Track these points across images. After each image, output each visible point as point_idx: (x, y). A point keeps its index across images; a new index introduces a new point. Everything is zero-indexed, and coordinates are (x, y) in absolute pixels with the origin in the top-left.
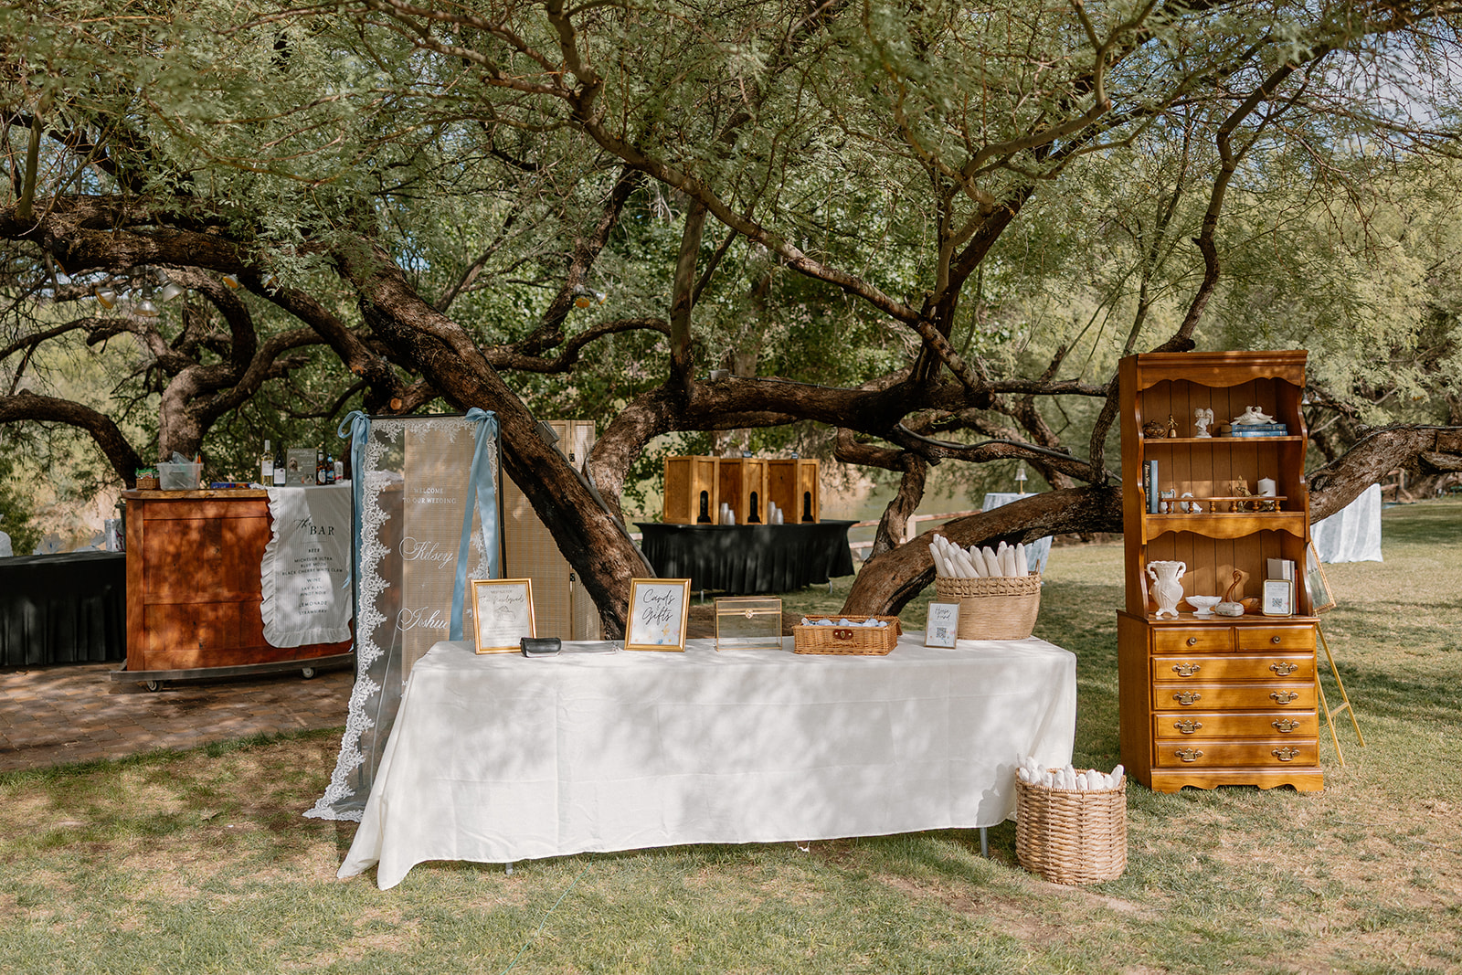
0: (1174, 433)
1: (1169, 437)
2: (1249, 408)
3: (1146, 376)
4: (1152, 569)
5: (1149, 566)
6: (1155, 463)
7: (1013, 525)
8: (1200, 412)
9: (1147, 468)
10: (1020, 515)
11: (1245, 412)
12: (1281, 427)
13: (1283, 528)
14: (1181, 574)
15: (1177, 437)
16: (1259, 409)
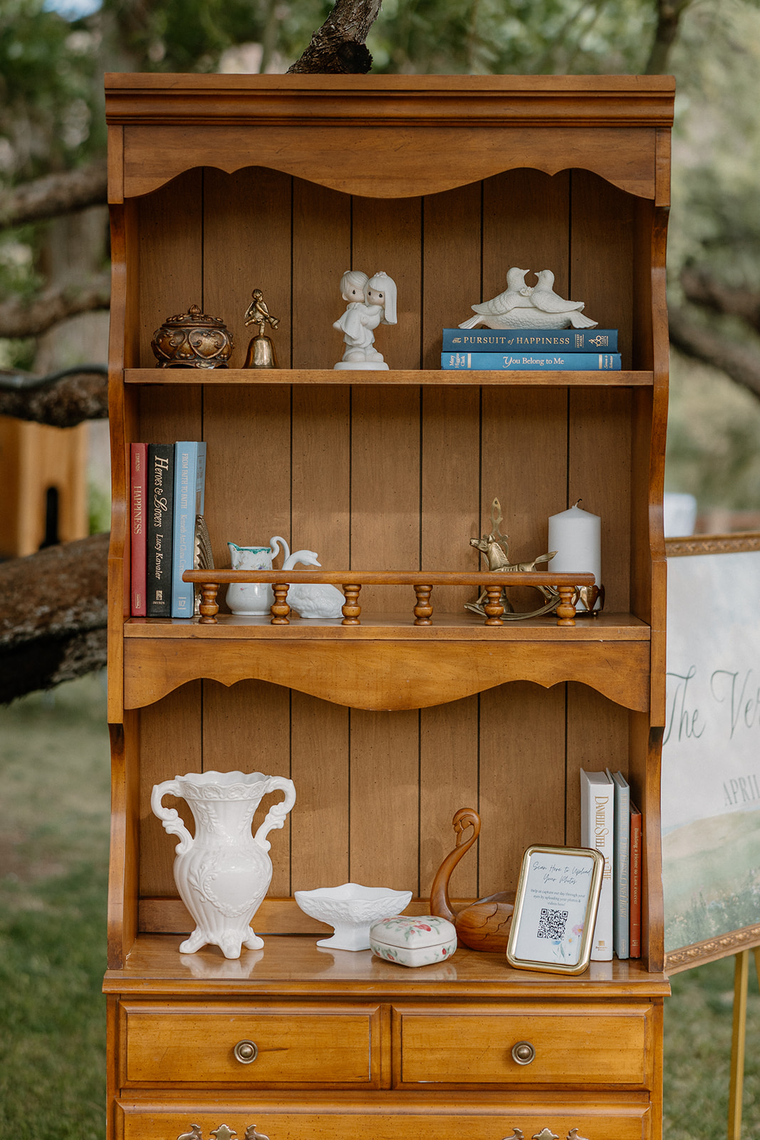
0: (263, 352)
1: (249, 364)
2: (516, 276)
3: (135, 154)
4: (169, 801)
5: (159, 791)
6: (188, 455)
7: (19, 618)
8: (355, 283)
9: (161, 464)
10: (43, 589)
11: (502, 287)
12: (601, 339)
13: (578, 677)
14: (277, 817)
15: (274, 364)
16: (547, 278)
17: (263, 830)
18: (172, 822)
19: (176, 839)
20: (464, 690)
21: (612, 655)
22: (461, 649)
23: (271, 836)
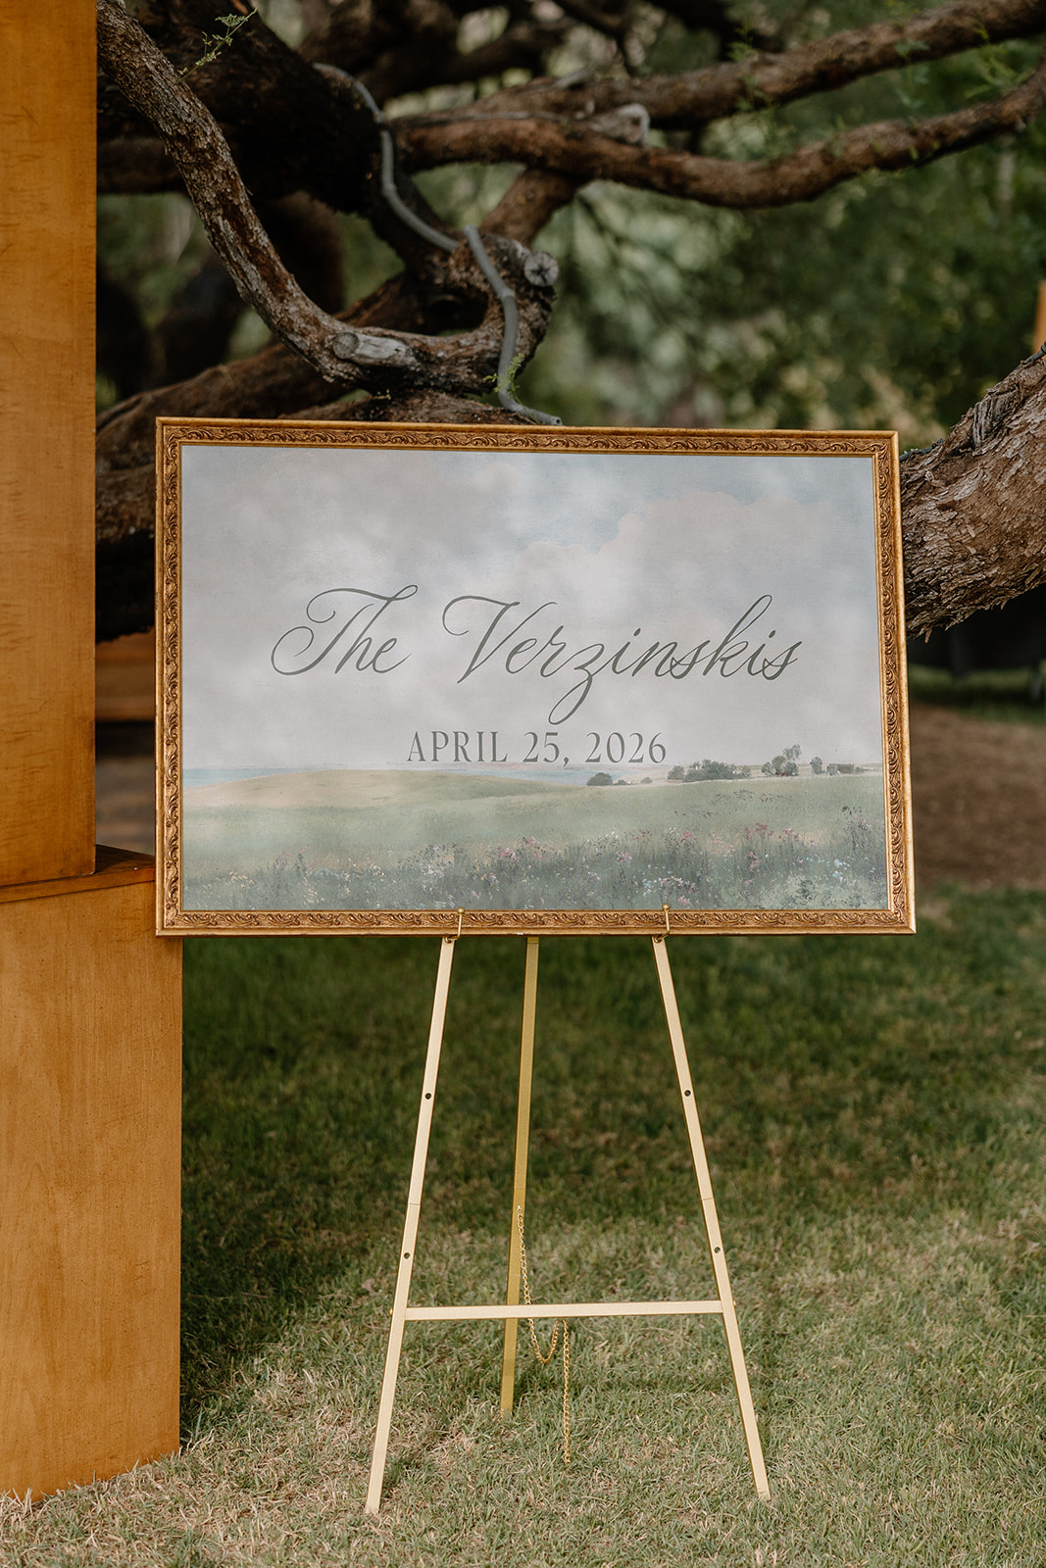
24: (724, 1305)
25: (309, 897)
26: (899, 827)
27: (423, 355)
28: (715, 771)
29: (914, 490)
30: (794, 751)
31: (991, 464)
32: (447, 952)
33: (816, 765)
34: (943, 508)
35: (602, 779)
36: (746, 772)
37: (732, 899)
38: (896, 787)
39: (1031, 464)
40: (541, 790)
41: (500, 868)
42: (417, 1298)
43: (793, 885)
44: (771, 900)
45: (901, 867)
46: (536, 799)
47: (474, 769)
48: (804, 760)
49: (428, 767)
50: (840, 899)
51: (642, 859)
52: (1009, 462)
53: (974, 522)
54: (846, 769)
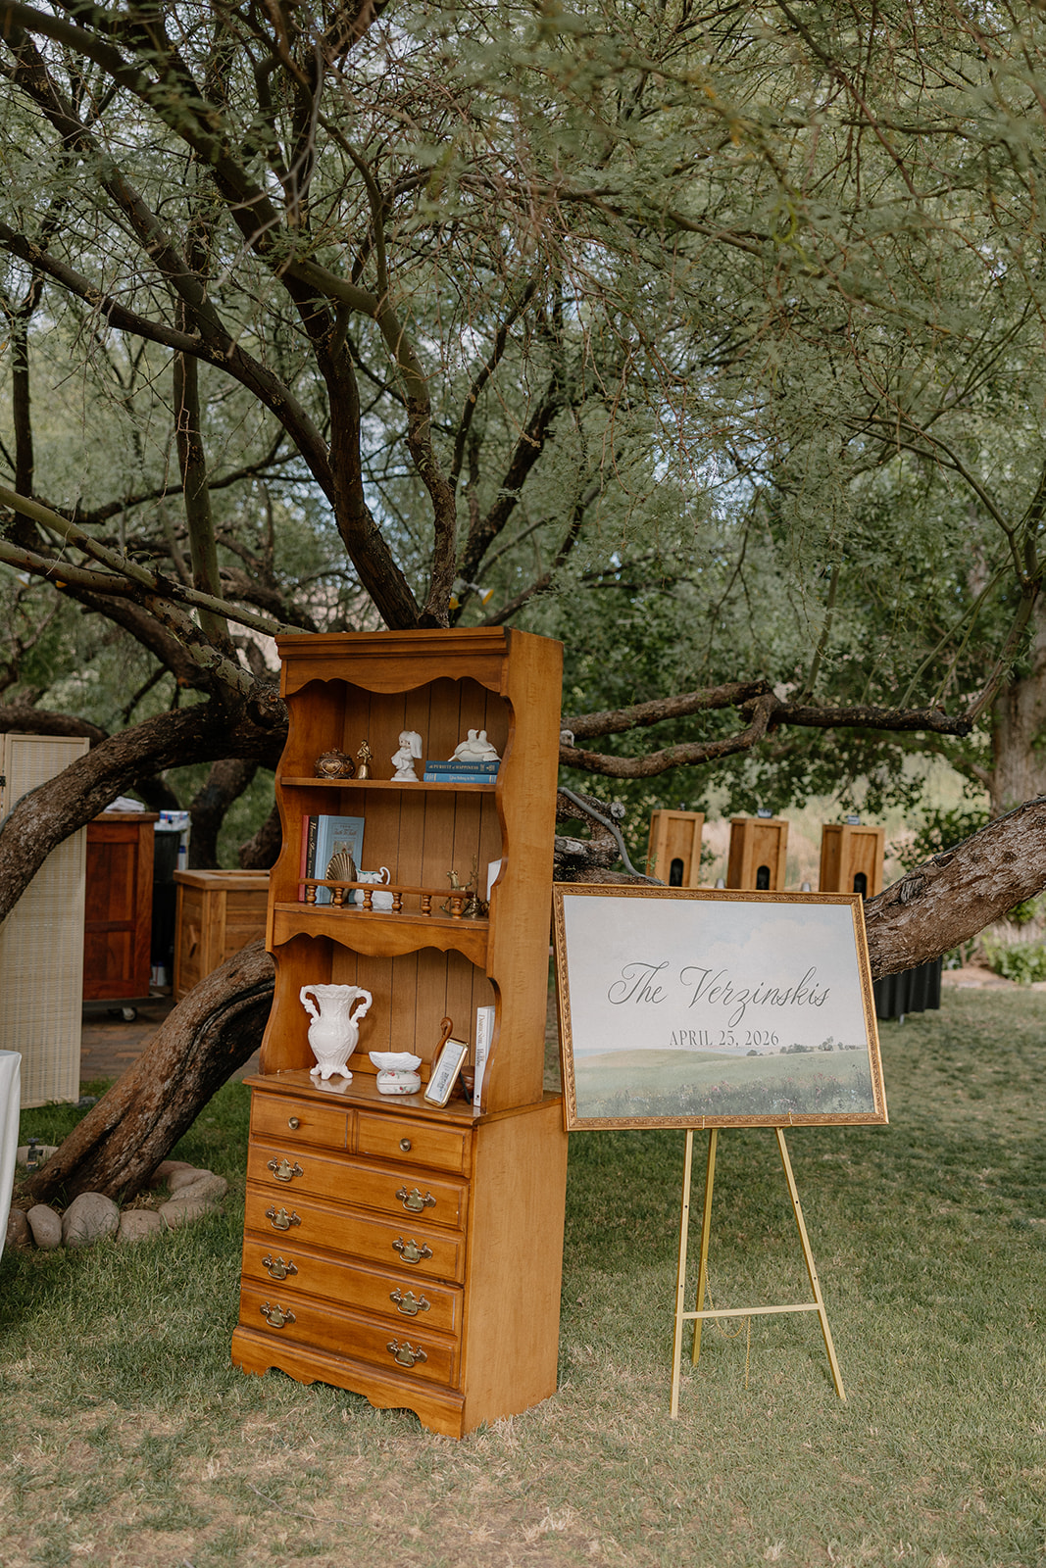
0: (363, 772)
1: (356, 777)
2: (472, 733)
4: (310, 996)
5: (304, 990)
6: (325, 823)
8: (402, 737)
9: (313, 826)
13: (456, 947)
14: (361, 1011)
15: (369, 777)
16: (483, 734)
17: (355, 1017)
18: (309, 1006)
19: (310, 1016)
20: (409, 950)
21: (471, 936)
22: (407, 927)
23: (359, 1020)
24: (820, 1306)
25: (632, 1111)
26: (877, 1074)
27: (589, 849)
28: (799, 1049)
29: (873, 921)
30: (831, 1039)
31: (917, 910)
32: (690, 1135)
33: (840, 1045)
34: (891, 929)
35: (753, 1053)
36: (812, 1050)
37: (811, 1109)
38: (874, 1056)
39: (938, 911)
40: (728, 1058)
41: (712, 1096)
42: (687, 1310)
43: (836, 1101)
44: (826, 1110)
45: (879, 1093)
46: (726, 1063)
47: (699, 1049)
48: (834, 1044)
49: (679, 1047)
50: (855, 1108)
51: (772, 1091)
52: (927, 910)
53: (907, 936)
54: (852, 1047)
